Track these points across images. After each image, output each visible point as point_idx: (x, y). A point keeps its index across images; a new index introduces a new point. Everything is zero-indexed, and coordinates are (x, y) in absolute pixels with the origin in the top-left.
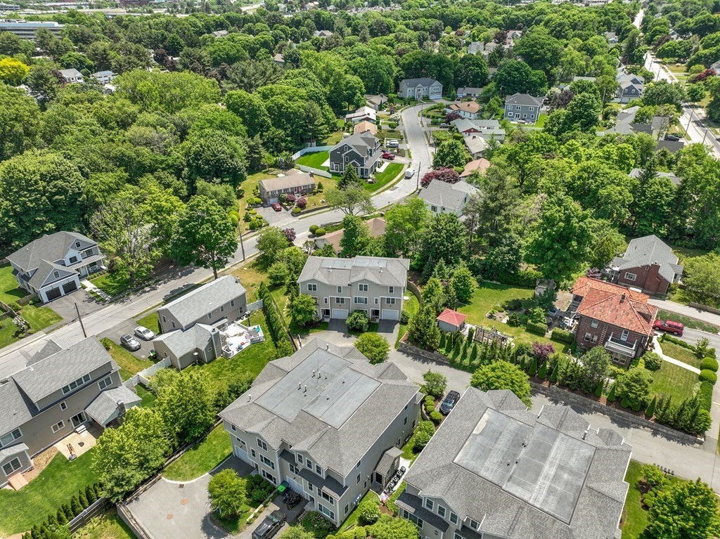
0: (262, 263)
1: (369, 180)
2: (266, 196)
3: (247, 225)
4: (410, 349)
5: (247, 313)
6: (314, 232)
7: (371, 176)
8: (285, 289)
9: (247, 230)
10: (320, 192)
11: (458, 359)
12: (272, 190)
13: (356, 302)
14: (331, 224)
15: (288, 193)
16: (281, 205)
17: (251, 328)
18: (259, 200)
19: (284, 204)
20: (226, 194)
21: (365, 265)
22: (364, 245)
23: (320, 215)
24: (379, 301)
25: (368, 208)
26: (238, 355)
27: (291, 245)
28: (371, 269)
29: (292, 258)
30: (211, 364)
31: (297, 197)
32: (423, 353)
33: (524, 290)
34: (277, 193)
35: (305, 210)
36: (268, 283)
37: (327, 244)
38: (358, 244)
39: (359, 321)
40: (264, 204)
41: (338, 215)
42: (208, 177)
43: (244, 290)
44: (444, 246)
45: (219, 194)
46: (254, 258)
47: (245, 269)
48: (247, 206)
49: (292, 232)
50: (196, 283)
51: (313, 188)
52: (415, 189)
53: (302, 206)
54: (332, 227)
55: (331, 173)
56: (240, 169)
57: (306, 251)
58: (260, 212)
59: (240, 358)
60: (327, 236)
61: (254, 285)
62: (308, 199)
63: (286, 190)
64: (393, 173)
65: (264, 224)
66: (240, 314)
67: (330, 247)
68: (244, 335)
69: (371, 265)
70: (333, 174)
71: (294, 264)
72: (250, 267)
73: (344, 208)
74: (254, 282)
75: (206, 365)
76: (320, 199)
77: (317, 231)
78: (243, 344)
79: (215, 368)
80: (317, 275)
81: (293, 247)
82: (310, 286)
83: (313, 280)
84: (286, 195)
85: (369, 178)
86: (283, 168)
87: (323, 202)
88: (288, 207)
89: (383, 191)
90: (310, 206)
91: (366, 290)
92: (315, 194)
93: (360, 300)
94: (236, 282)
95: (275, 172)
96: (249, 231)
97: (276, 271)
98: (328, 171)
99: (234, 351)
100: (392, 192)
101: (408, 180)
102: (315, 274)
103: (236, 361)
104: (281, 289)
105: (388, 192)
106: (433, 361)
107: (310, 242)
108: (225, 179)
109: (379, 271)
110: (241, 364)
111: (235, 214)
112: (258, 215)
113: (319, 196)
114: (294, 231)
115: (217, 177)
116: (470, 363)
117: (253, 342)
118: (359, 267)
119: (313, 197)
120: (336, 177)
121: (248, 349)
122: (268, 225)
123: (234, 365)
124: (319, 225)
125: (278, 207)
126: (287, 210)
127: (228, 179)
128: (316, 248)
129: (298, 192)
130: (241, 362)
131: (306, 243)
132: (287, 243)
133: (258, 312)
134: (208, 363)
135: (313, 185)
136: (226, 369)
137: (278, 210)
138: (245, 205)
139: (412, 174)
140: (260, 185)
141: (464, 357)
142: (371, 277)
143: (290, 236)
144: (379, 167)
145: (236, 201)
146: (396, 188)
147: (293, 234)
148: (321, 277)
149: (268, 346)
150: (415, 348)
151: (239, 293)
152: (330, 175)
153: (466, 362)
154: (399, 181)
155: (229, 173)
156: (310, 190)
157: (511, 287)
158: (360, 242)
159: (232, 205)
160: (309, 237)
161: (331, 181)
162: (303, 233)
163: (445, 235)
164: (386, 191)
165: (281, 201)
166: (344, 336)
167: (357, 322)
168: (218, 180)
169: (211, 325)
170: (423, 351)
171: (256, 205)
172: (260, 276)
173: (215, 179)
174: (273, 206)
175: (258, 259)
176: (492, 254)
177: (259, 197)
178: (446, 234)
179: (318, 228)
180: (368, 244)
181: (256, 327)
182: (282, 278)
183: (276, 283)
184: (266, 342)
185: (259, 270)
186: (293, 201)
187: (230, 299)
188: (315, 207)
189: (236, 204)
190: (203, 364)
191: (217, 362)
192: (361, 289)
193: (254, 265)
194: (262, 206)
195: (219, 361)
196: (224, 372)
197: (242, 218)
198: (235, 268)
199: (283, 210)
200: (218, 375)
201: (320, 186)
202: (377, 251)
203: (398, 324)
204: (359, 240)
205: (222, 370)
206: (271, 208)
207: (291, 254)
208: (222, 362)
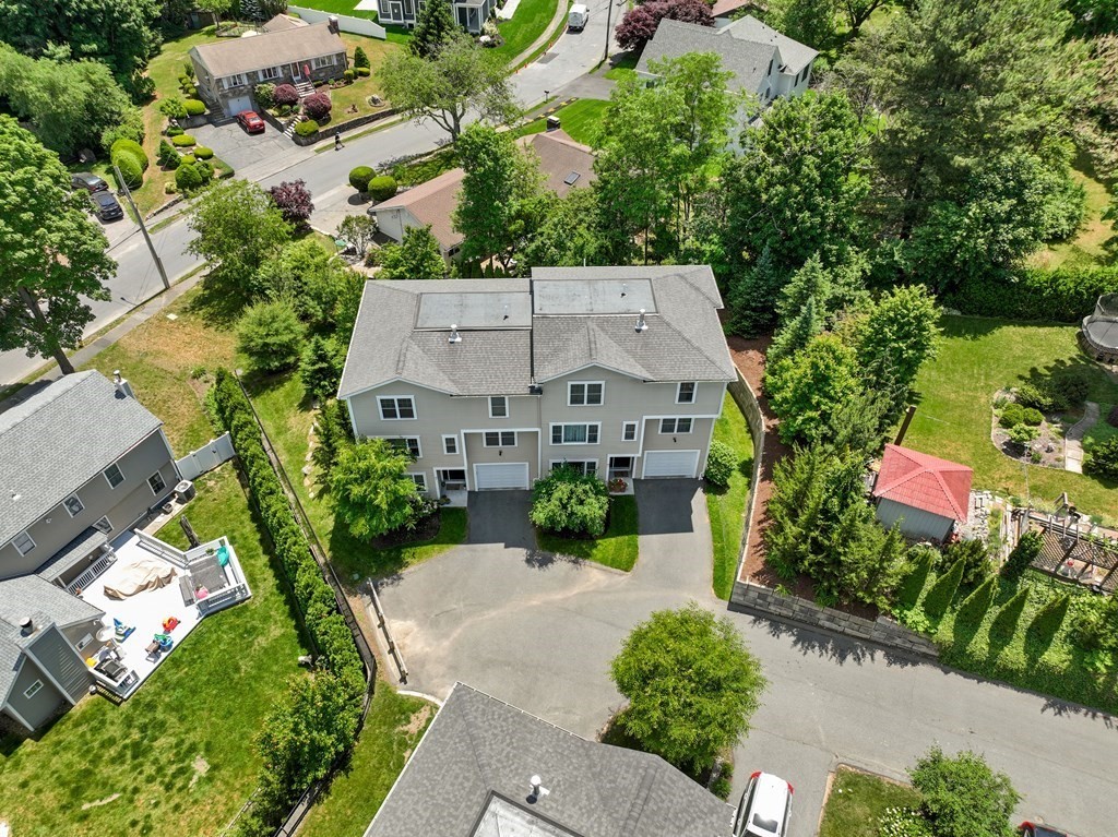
0: (221, 294)
1: (484, 39)
2: (215, 94)
3: (170, 179)
4: (781, 603)
5: (180, 488)
6: (364, 188)
7: (487, 26)
8: (296, 386)
9: (170, 192)
10: (362, 74)
11: (980, 644)
12: (230, 72)
13: (556, 439)
14: (406, 160)
15: (277, 81)
16: (263, 115)
17: (197, 555)
18: (197, 105)
19: (271, 112)
20: (89, 88)
21: (579, 307)
22: (530, 223)
23: (370, 137)
24: (640, 433)
25: (501, 108)
26: (157, 675)
27: (302, 231)
28: (606, 322)
29: (309, 277)
30: (52, 737)
31: (305, 92)
32: (831, 619)
33: (1043, 331)
34: (245, 81)
35: (329, 126)
36: (240, 368)
37: (415, 227)
38: (512, 219)
39: (578, 509)
40: (215, 115)
41: (423, 134)
42: (28, 40)
43: (151, 422)
44: (813, 209)
45: (65, 90)
46: (196, 278)
47: (172, 317)
48: (165, 124)
49: (301, 194)
50: (12, 381)
51: (344, 66)
52: (600, 57)
53: (319, 113)
54: (411, 167)
55: (382, 25)
56: (125, 16)
57: (350, 245)
58: (206, 137)
59: (166, 687)
60: (407, 198)
61: (203, 372)
62: (335, 97)
63: (269, 73)
64: (537, 19)
65: (217, 173)
66: (155, 498)
67: (422, 236)
68: (176, 581)
69: (599, 308)
70: (390, 28)
71: (318, 297)
72: (185, 311)
73: (439, 112)
74: (200, 363)
75: (29, 745)
76: (366, 93)
77: (374, 183)
78: (171, 625)
79: (68, 756)
80: (410, 364)
81: (307, 241)
82: (387, 404)
83: (398, 385)
84: (272, 87)
85: (483, 33)
86: (256, 19)
87: (374, 101)
88: (282, 121)
89: (523, 64)
90: (340, 115)
91: (595, 399)
92: (349, 80)
93: (574, 434)
94: (119, 395)
95: (235, 31)
96: (177, 196)
97: (263, 331)
98: (376, 20)
99: (137, 662)
100: (544, 66)
101: (576, 36)
102: (400, 362)
103: (151, 707)
104: (287, 385)
105: (534, 66)
106: (872, 645)
107: (359, 220)
108: (85, 47)
109: (635, 330)
110: (172, 719)
111: (131, 149)
112: (200, 147)
113: (362, 86)
114: (306, 189)
115: (59, 41)
116: (1033, 660)
117: (209, 612)
118: (558, 317)
119: (346, 91)
120: (398, 36)
121: (196, 640)
122: (230, 175)
123: (143, 729)
124: (374, 166)
125: (255, 121)
126: (281, 128)
127: (94, 46)
128: (379, 236)
129: (305, 79)
130: (170, 708)
131: (347, 223)
132: (288, 227)
133: (221, 477)
134: (39, 734)
135: (341, 56)
136: (113, 752)
137: (257, 131)
138: (159, 121)
139: (584, 19)
140: (196, 64)
141: (1002, 633)
142: (614, 357)
143: (293, 207)
144: (500, 7)
145: (130, 111)
146: (553, 56)
147: (304, 199)
148: (425, 372)
149: (266, 619)
150: (800, 604)
151: (134, 436)
152: (381, 32)
153: (1014, 654)
154: (555, 37)
155: (91, 27)
156: (338, 71)
157: (998, 325)
158: (519, 215)
159: (117, 123)
160: (353, 200)
161: (387, 46)
162: (332, 192)
163: (815, 174)
164: (530, 66)
165: (262, 104)
166: (528, 561)
167: (572, 513)
168: (63, 50)
169: (38, 571)
170: (829, 611)
171: (191, 120)
172: (219, 338)
173: (51, 46)
174: (240, 120)
175: (209, 282)
176: (956, 227)
177: (196, 97)
178: (818, 168)
179: (372, 175)
180: (543, 217)
181: (215, 544)
182: (288, 349)
183: (269, 370)
184: (260, 600)
185: (212, 318)
186: (293, 103)
187: (99, 465)
188: (355, 117)
189: (131, 119)
190: (18, 742)
191: (77, 725)
192: (577, 399)
193: (201, 302)
194: (210, 120)
195: (85, 718)
196: (104, 771)
197: (154, 159)
198: (140, 316)
199: (269, 128)
200: (77, 793)
201: (361, 60)
202: (580, 242)
203: (700, 491)
204: (516, 206)
205: (96, 761)
206: (235, 126)
207: (301, 266)
208: (95, 718)
